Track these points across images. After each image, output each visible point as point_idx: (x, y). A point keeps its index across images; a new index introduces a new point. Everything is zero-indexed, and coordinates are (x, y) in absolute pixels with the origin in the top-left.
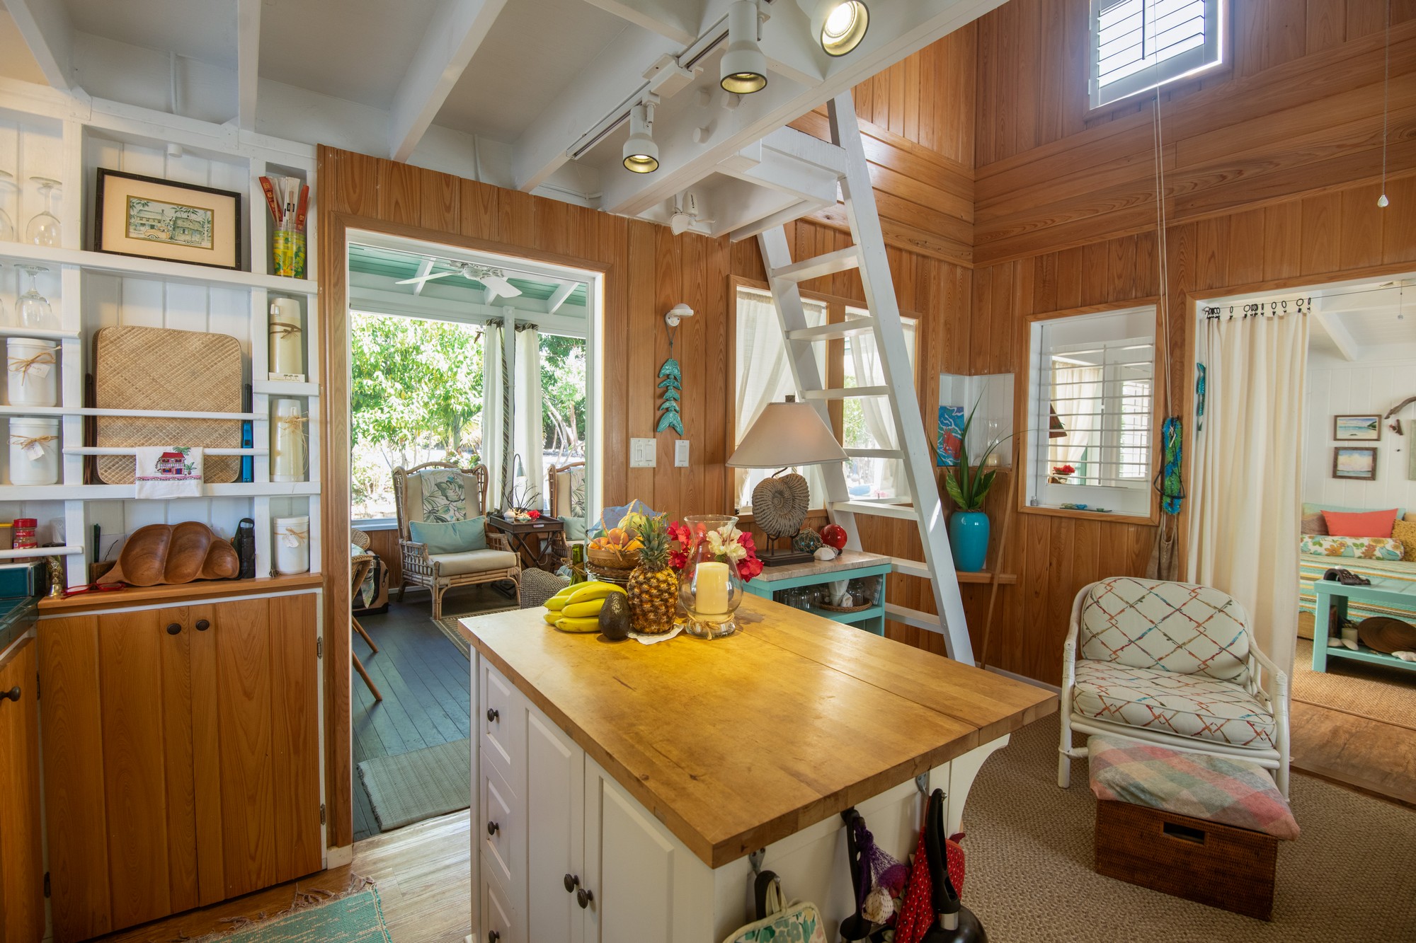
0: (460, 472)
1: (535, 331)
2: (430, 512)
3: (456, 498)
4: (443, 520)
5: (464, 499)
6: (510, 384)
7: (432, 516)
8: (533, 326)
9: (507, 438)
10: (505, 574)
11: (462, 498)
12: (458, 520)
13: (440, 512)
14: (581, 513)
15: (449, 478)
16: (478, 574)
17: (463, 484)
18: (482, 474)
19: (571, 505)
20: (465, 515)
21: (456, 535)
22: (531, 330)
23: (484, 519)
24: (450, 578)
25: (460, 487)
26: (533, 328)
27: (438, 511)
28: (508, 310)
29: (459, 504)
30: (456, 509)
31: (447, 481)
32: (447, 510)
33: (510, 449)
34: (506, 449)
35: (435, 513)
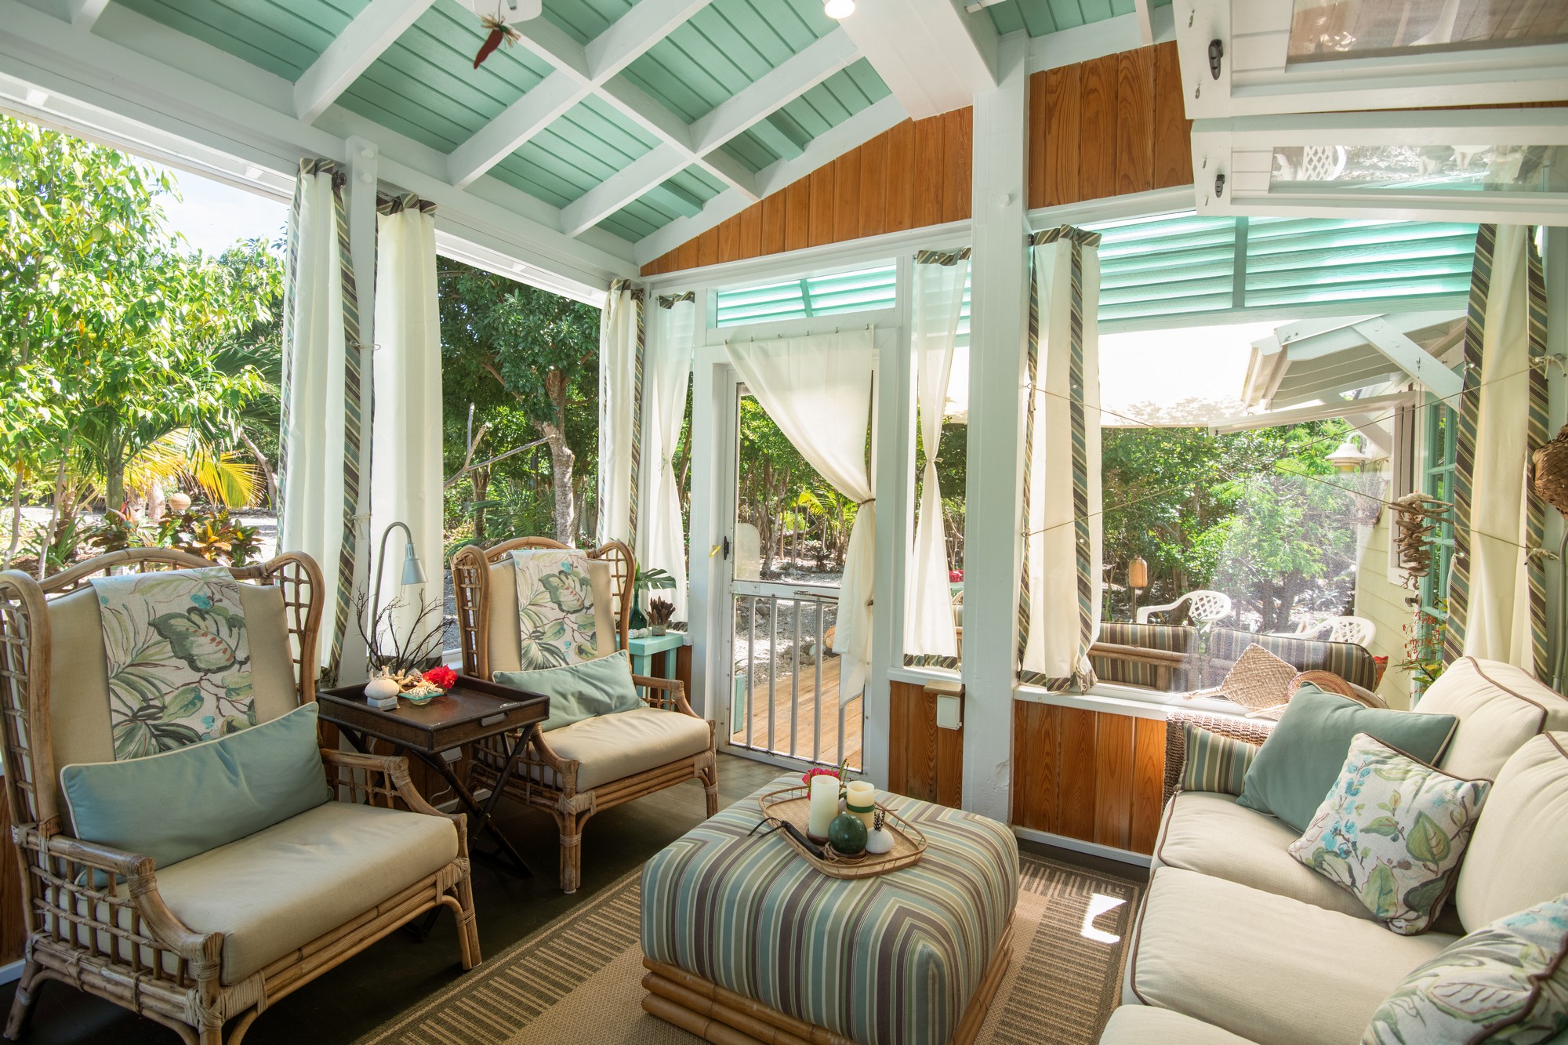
0: (231, 578)
1: (426, 216)
2: (135, 717)
3: (221, 659)
4: (184, 737)
5: (247, 659)
6: (363, 340)
7: (143, 731)
8: (424, 206)
9: (352, 478)
10: (430, 893)
11: (241, 655)
12: (231, 728)
13: (171, 710)
14: (540, 660)
15: (195, 598)
16: (355, 925)
17: (241, 614)
18: (298, 582)
19: (519, 641)
20: (251, 706)
21: (236, 784)
22: (416, 211)
23: (311, 711)
24: (263, 975)
25: (233, 623)
26: (421, 209)
27: (163, 708)
28: (361, 149)
29: (232, 677)
30: (222, 693)
31: (190, 610)
32: (194, 701)
33: (361, 509)
34: (351, 509)
35: (151, 717)
